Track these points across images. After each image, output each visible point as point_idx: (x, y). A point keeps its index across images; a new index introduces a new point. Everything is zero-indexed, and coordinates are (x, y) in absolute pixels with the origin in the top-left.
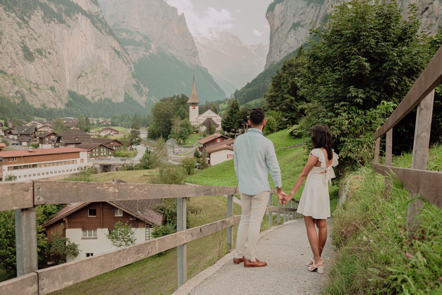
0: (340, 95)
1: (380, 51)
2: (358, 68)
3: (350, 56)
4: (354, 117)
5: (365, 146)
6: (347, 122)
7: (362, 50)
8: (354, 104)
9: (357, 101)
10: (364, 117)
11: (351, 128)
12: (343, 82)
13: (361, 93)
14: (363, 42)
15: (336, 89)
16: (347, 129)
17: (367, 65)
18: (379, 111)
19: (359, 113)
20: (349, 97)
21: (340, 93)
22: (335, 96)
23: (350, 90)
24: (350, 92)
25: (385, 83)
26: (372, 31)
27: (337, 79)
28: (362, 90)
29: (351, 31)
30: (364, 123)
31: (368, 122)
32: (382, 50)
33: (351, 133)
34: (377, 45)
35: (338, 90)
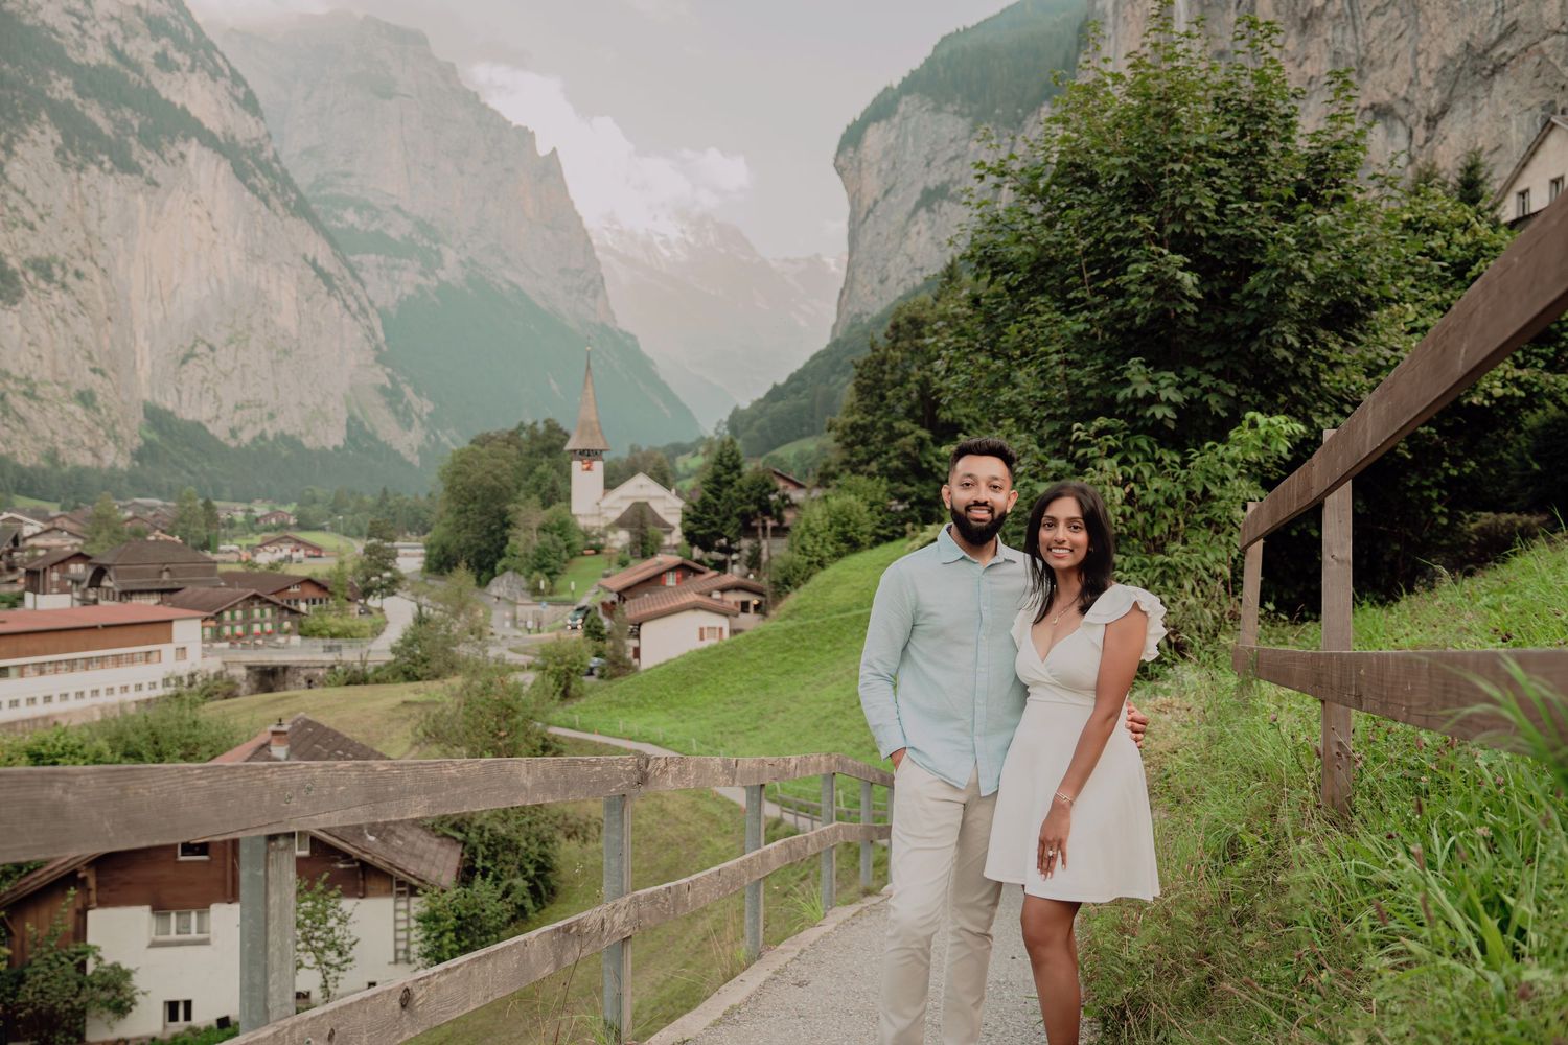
0: (1091, 393)
1: (1232, 231)
2: (1156, 292)
3: (1125, 251)
4: (1146, 473)
5: (1188, 585)
6: (1119, 493)
7: (1169, 229)
8: (1145, 426)
9: (1153, 414)
10: (1184, 473)
11: (1132, 516)
12: (1102, 347)
13: (1168, 385)
14: (1173, 198)
15: (1075, 373)
16: (1120, 520)
17: (1189, 279)
18: (1235, 451)
19: (1161, 460)
20: (1127, 402)
21: (1090, 386)
22: (1072, 400)
23: (1127, 374)
24: (1127, 382)
25: (1253, 349)
26: (1202, 160)
27: (1078, 336)
28: (1172, 375)
29: (1126, 160)
30: (1183, 495)
31: (1198, 490)
32: (1240, 228)
33: (1136, 536)
34: (1219, 211)
35: (1084, 376)
